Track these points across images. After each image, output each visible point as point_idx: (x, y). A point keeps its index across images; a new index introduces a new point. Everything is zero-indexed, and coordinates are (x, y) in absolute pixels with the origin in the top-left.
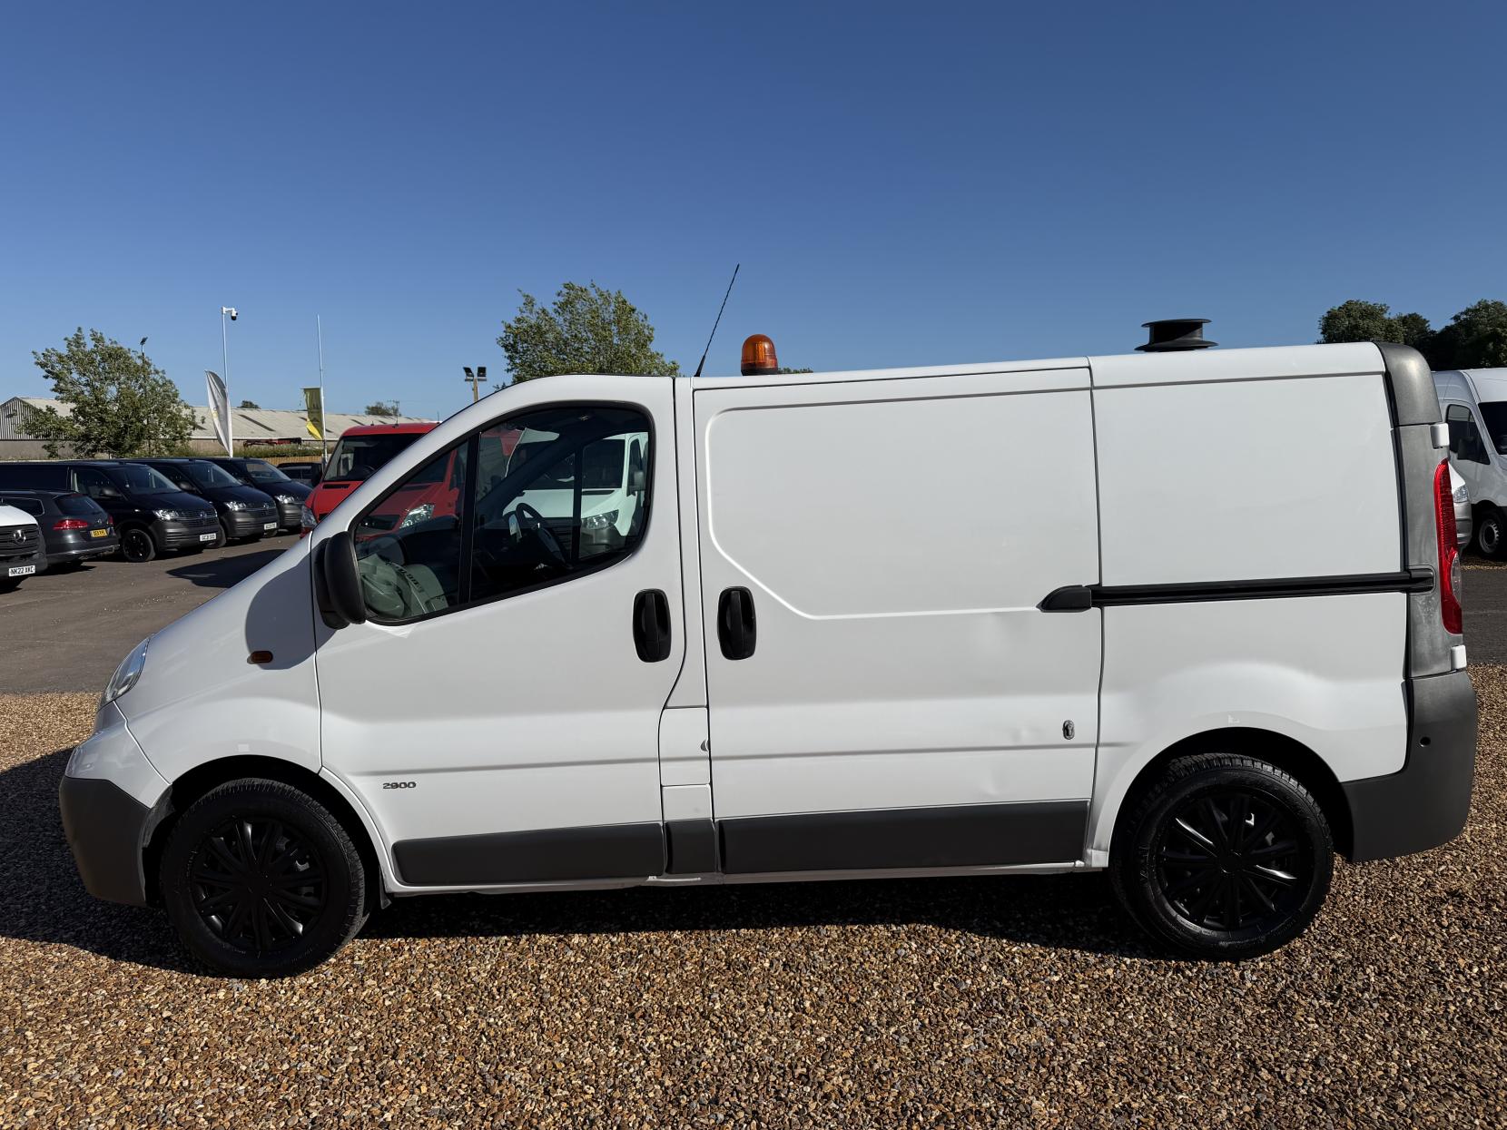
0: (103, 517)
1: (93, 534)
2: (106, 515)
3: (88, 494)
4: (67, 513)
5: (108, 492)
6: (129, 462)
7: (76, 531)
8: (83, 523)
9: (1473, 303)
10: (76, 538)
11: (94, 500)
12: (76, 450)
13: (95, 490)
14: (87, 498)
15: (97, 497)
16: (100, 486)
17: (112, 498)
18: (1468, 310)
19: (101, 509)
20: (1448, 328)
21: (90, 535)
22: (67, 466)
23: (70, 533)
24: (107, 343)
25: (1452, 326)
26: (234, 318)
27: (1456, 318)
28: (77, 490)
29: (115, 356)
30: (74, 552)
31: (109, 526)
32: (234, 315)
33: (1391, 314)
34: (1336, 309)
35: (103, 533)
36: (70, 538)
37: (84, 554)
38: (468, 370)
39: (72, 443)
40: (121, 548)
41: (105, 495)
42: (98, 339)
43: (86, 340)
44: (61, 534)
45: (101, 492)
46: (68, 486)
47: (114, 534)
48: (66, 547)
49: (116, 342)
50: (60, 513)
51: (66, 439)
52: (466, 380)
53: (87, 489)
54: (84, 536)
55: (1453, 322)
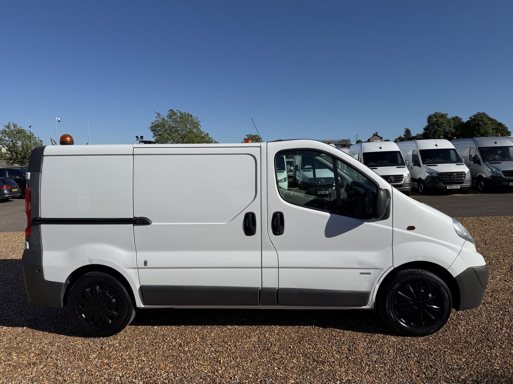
0: (16, 185)
1: (13, 190)
2: (17, 184)
3: (11, 178)
4: (5, 184)
5: (18, 177)
6: (24, 168)
7: (8, 189)
8: (10, 187)
9: (475, 113)
10: (7, 192)
11: (14, 180)
12: (7, 163)
13: (13, 177)
14: (11, 179)
15: (14, 179)
16: (15, 175)
17: (19, 179)
18: (474, 115)
19: (16, 183)
20: (468, 121)
21: (12, 191)
22: (5, 169)
23: (5, 190)
24: (18, 127)
25: (469, 121)
26: (59, 121)
27: (470, 118)
28: (8, 177)
29: (21, 132)
30: (7, 196)
31: (18, 188)
32: (59, 120)
33: (449, 117)
34: (432, 115)
35: (16, 190)
36: (6, 192)
37: (10, 196)
38: (137, 137)
39: (6, 161)
40: (22, 195)
41: (17, 178)
42: (15, 126)
43: (11, 127)
44: (3, 190)
45: (16, 177)
46: (5, 175)
47: (19, 190)
48: (4, 194)
49: (21, 127)
50: (3, 184)
51: (4, 160)
52: (137, 140)
53: (11, 177)
54: (10, 191)
55: (469, 119)
